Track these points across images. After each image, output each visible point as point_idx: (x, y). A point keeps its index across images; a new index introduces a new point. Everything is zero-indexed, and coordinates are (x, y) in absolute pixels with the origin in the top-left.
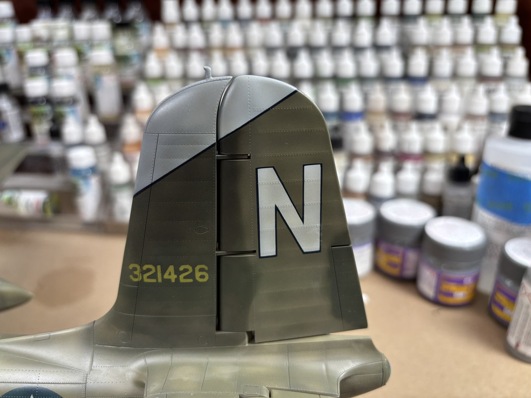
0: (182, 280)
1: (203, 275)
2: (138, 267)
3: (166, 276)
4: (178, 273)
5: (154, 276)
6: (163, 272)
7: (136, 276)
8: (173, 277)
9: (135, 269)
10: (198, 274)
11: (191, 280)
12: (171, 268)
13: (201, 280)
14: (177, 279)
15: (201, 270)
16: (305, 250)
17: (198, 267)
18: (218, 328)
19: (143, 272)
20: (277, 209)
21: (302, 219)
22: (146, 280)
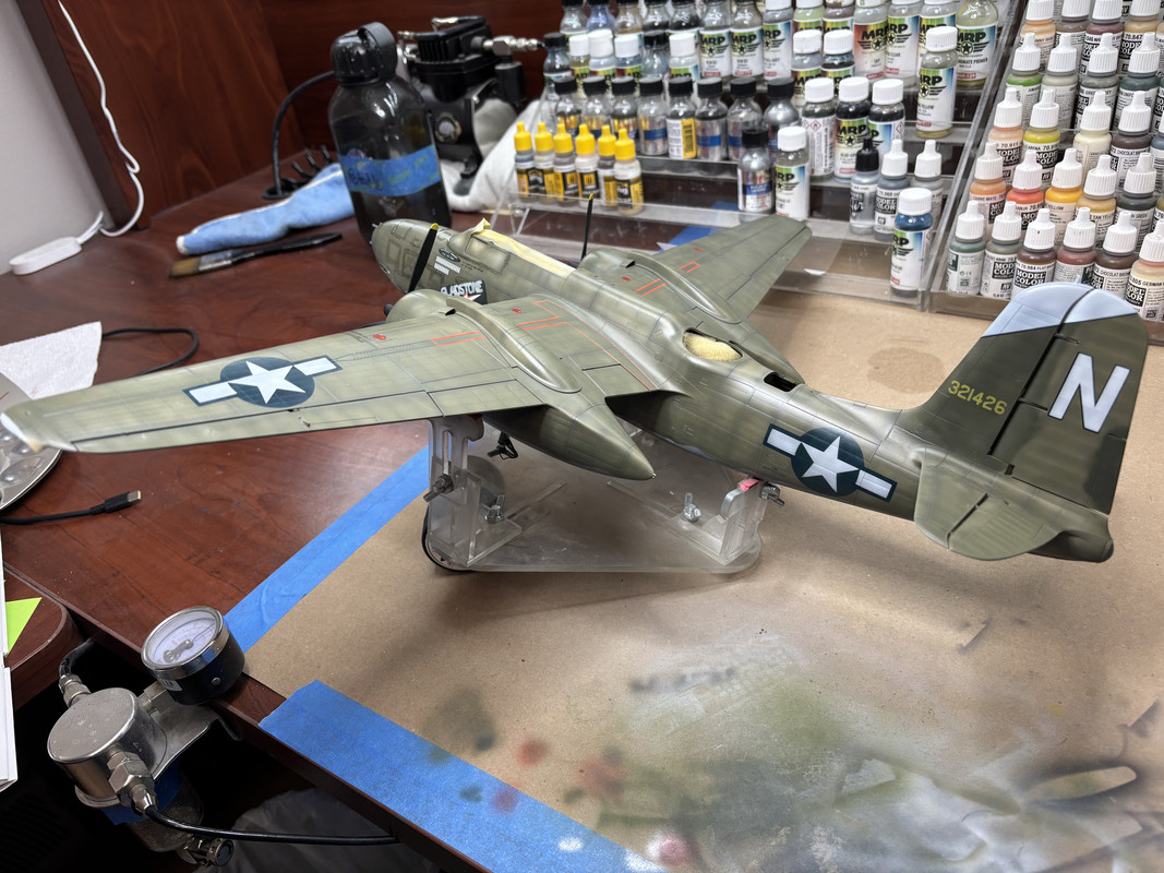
0: (984, 406)
1: (1001, 409)
2: (958, 384)
3: (975, 399)
4: (984, 399)
5: (967, 395)
6: (975, 394)
7: (953, 390)
8: (979, 401)
9: (955, 385)
10: (998, 407)
11: (990, 409)
12: (981, 395)
13: (997, 411)
14: (981, 404)
15: (1001, 405)
16: (1086, 426)
17: (999, 402)
18: (991, 452)
19: (960, 389)
20: (1079, 387)
21: (1096, 402)
22: (959, 395)
